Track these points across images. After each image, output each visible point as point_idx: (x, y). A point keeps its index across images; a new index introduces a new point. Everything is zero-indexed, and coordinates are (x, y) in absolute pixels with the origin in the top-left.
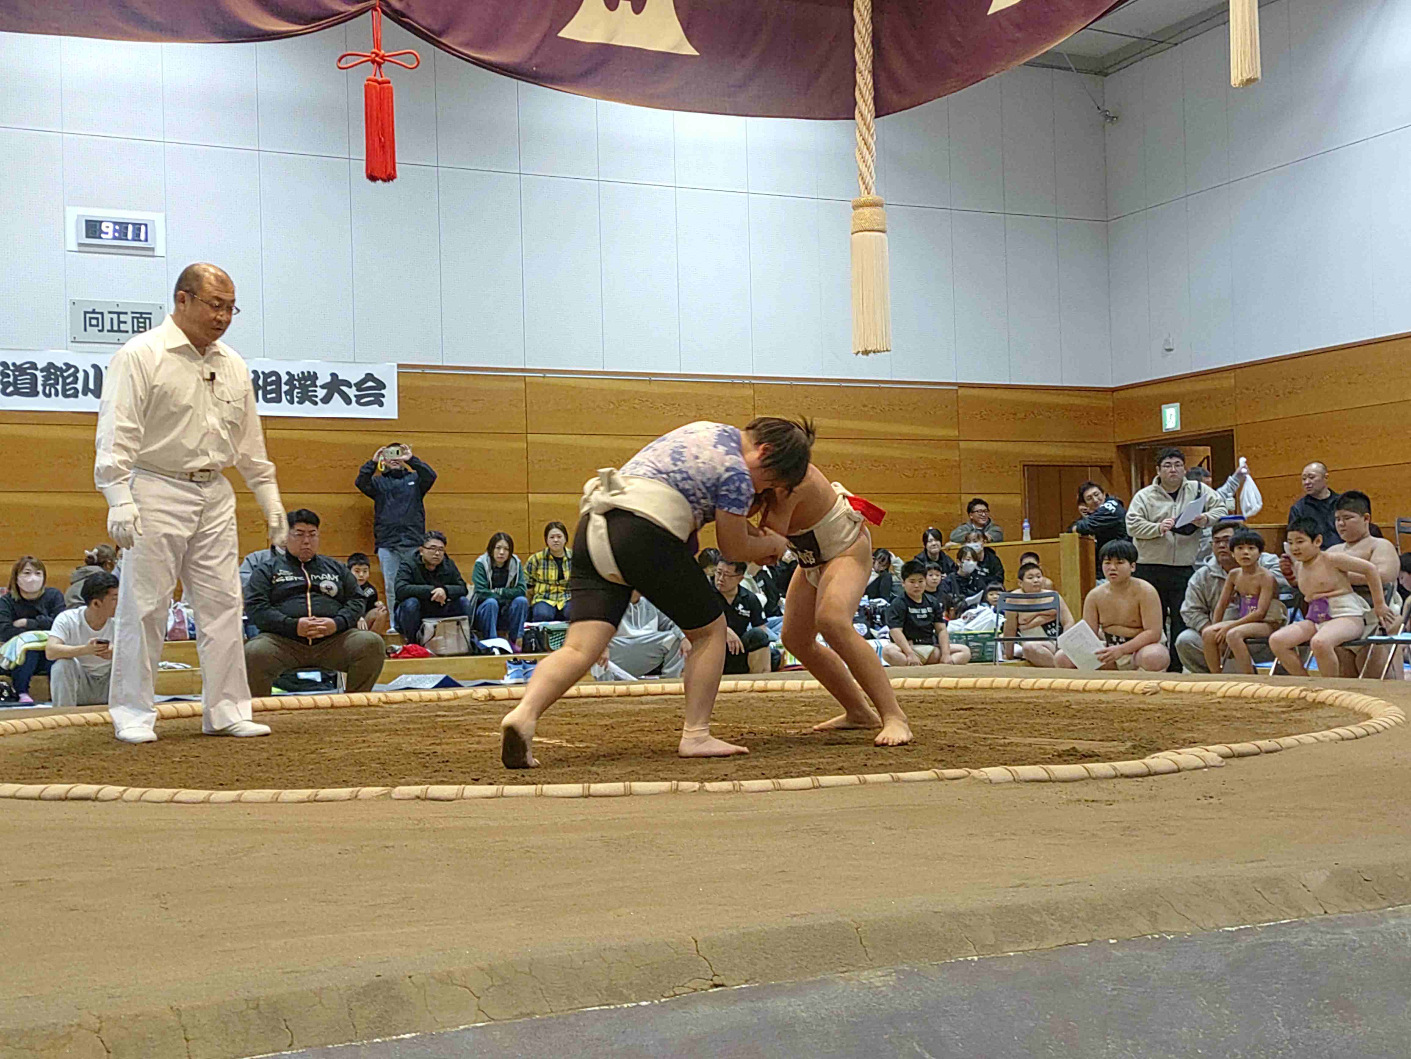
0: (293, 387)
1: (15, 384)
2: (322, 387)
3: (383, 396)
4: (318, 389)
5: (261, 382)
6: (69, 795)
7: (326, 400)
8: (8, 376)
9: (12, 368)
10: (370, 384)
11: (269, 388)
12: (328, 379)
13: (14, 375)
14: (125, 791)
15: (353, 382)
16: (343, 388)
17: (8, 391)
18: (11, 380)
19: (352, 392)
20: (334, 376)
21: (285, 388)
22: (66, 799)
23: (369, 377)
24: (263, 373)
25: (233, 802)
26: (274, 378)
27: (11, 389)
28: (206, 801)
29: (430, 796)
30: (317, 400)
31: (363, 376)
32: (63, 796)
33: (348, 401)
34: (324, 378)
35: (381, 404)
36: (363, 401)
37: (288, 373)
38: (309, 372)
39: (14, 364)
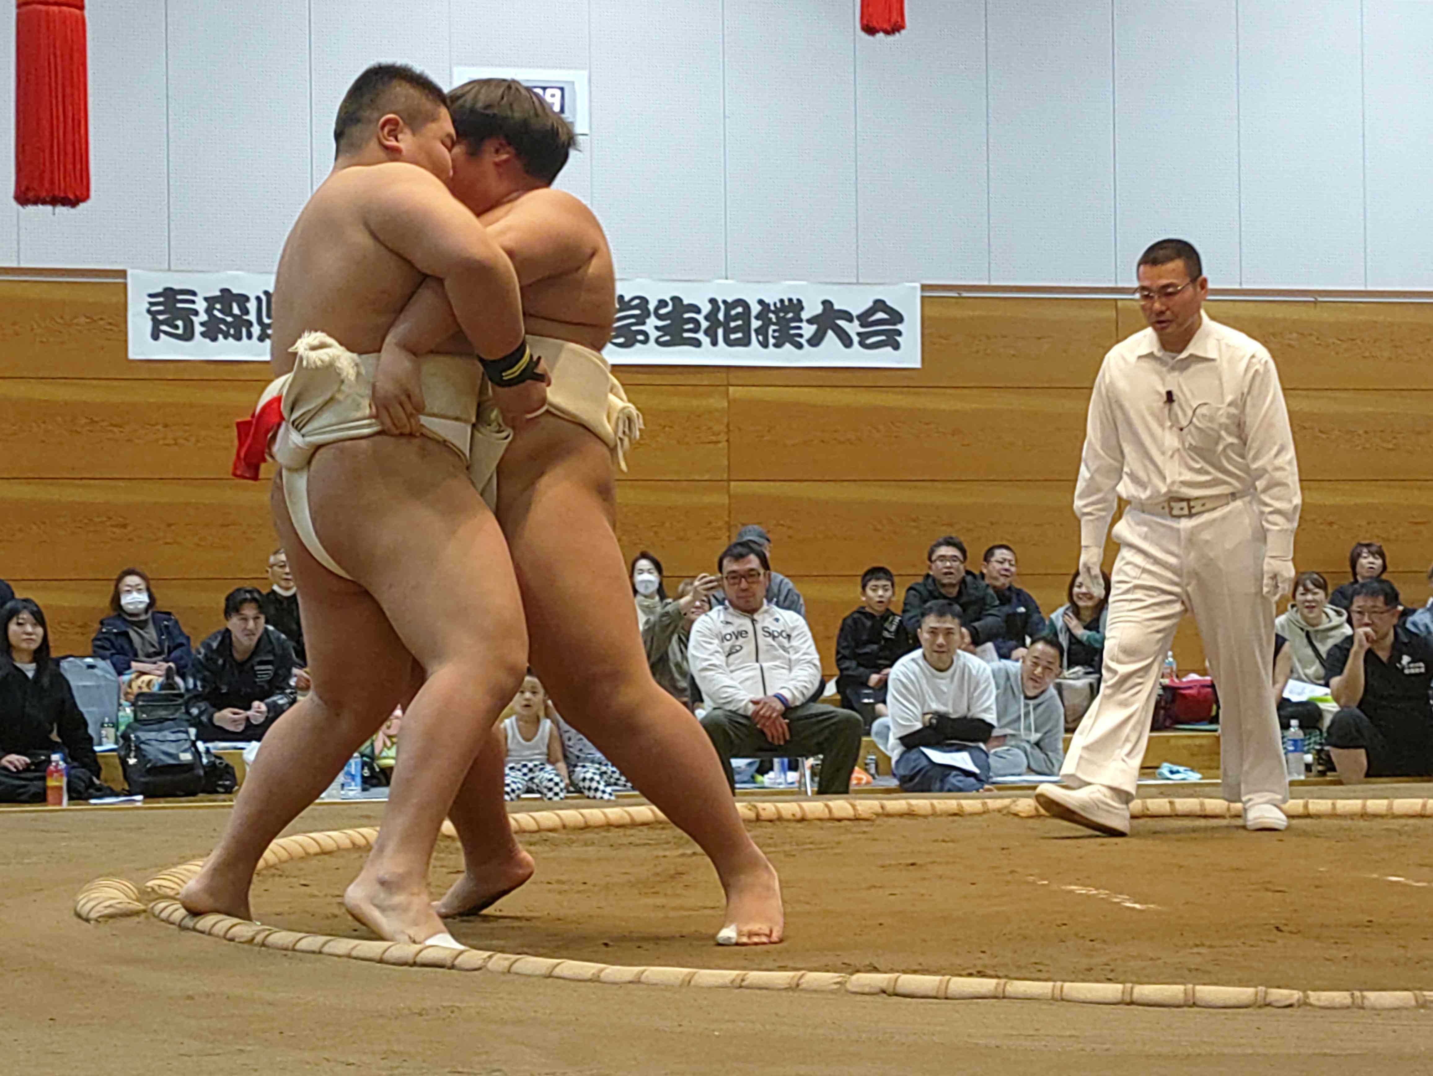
0: (767, 323)
2: (810, 321)
3: (899, 333)
4: (804, 325)
5: (721, 316)
6: (419, 959)
7: (815, 341)
10: (880, 315)
11: (733, 324)
12: (819, 309)
14: (490, 957)
15: (855, 313)
16: (841, 323)
19: (853, 329)
20: (827, 304)
21: (755, 324)
22: (414, 964)
23: (879, 305)
24: (725, 302)
25: (630, 982)
26: (740, 310)
28: (595, 980)
29: (900, 990)
30: (803, 341)
31: (870, 304)
32: (411, 961)
33: (847, 342)
34: (812, 309)
35: (896, 346)
36: (869, 341)
37: (761, 302)
38: (790, 300)
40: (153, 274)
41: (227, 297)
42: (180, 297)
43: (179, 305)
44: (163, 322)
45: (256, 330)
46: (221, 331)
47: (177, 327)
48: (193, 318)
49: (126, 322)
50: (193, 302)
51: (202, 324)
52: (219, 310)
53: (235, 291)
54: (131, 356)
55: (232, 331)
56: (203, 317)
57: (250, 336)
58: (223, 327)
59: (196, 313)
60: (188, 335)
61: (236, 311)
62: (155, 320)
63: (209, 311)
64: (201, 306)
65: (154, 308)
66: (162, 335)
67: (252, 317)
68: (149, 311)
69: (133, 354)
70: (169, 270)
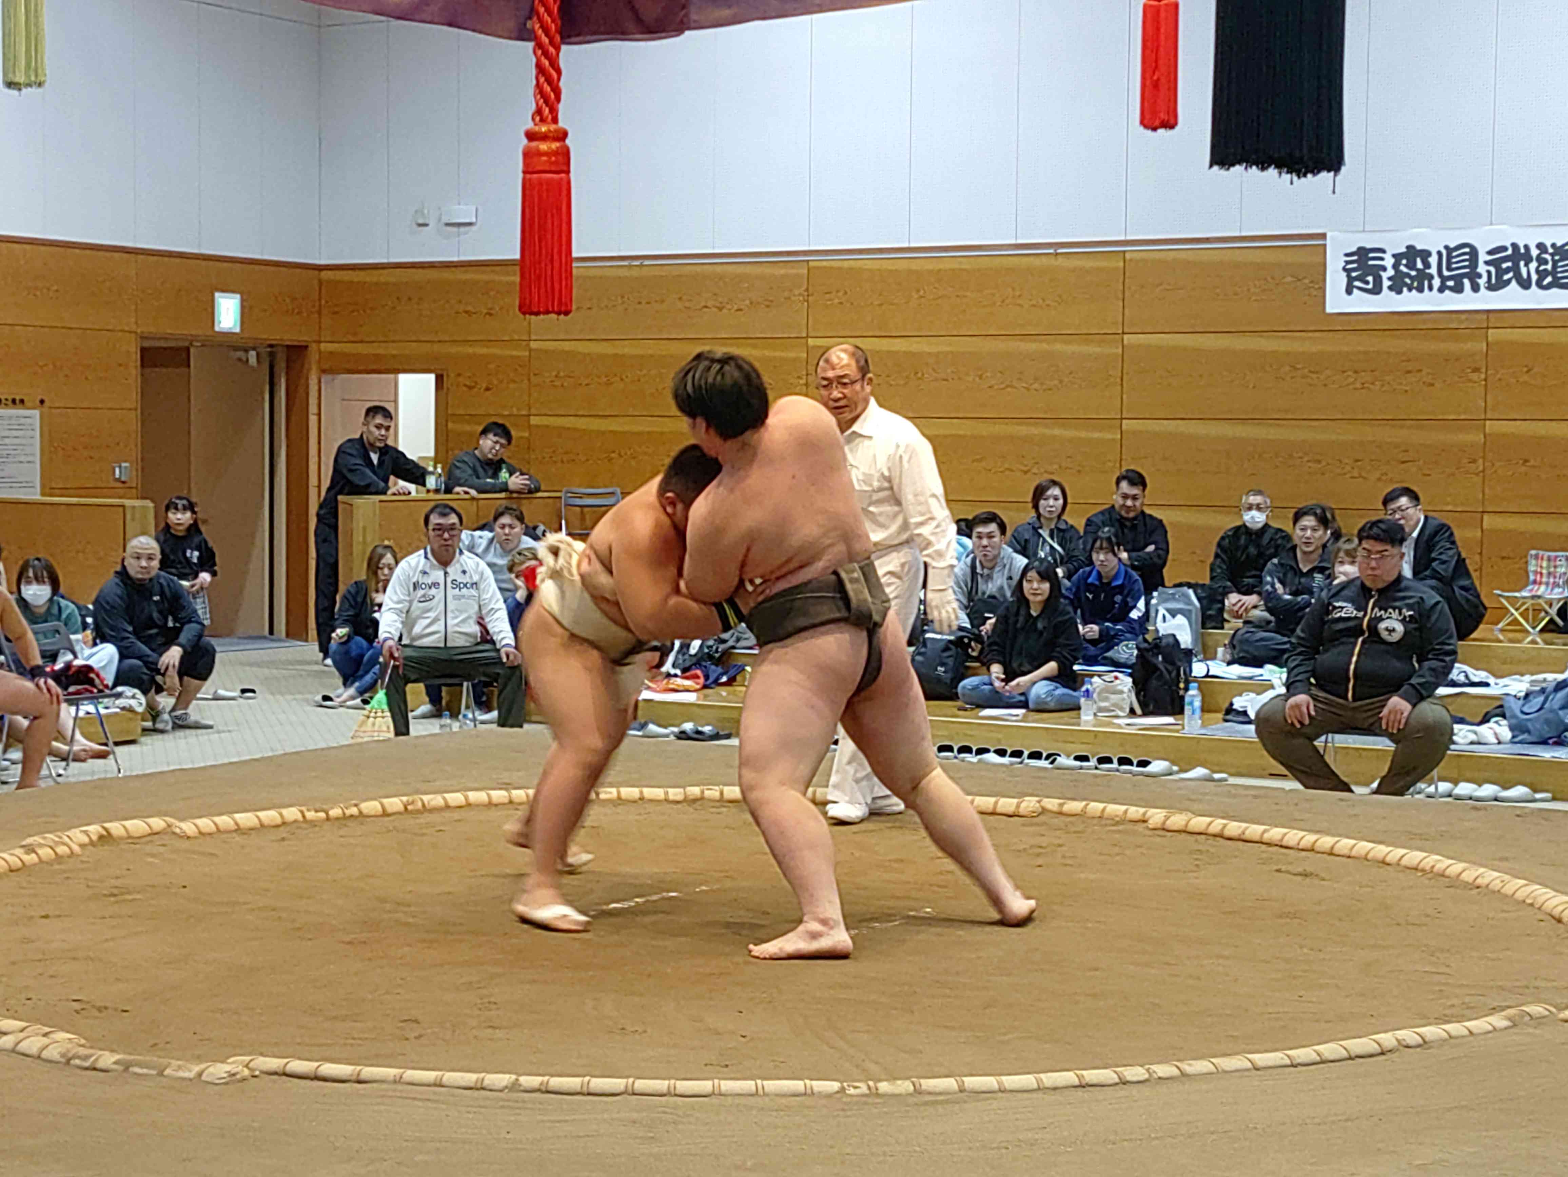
1: (1554, 272)
8: (1546, 262)
9: (1551, 250)
13: (1553, 259)
17: (1545, 282)
18: (1549, 267)
27: (1549, 279)
39: (1553, 245)
40: (1350, 235)
41: (1412, 254)
42: (1371, 255)
43: (1371, 263)
44: (1357, 279)
45: (1436, 282)
46: (1406, 285)
47: (1367, 283)
48: (1382, 273)
49: (1324, 280)
50: (1382, 259)
51: (1390, 279)
52: (1406, 266)
53: (1419, 247)
54: (1329, 310)
55: (1415, 284)
56: (1391, 272)
57: (1431, 288)
58: (1408, 281)
59: (1384, 269)
60: (1377, 290)
61: (1419, 265)
62: (1349, 276)
63: (1395, 266)
64: (1389, 262)
65: (1349, 266)
66: (1355, 291)
67: (1433, 270)
68: (1344, 269)
69: (1331, 308)
70: (1364, 231)
